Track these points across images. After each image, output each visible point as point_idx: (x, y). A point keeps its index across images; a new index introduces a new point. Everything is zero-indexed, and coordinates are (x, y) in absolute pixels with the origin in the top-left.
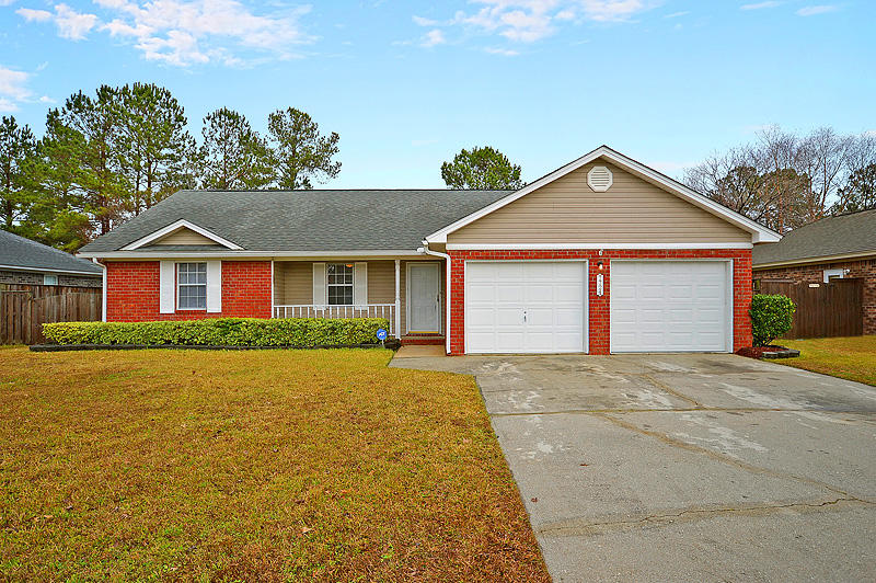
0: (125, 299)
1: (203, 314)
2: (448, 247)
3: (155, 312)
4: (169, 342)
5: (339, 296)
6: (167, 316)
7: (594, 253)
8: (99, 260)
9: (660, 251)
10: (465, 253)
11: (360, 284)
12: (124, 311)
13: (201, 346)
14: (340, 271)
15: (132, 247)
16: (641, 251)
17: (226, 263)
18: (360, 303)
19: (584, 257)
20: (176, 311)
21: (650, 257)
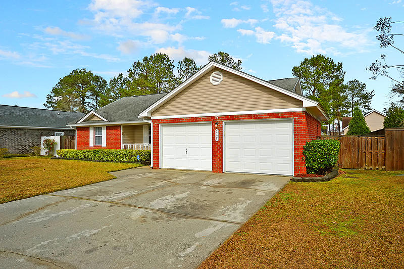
1: (101, 147)
2: (152, 118)
6: (92, 148)
7: (214, 117)
8: (72, 127)
9: (249, 115)
10: (158, 120)
16: (241, 116)
17: (108, 127)
19: (209, 120)
20: (94, 146)
21: (243, 119)
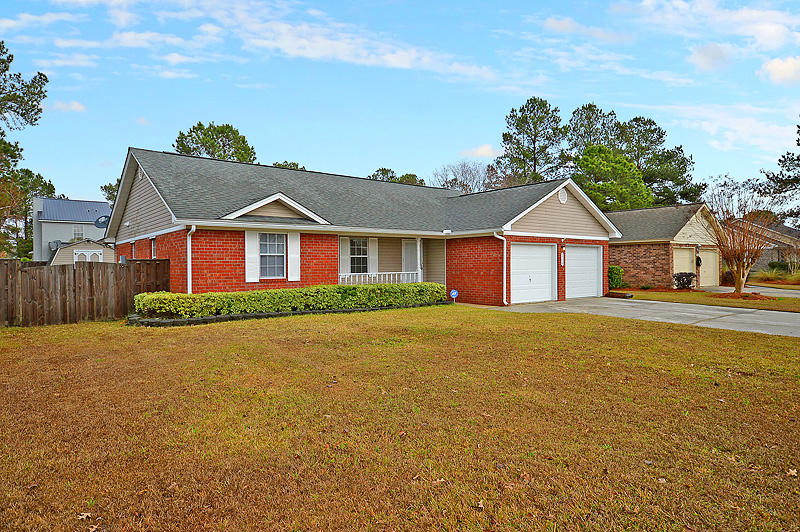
0: (210, 268)
1: (284, 283)
2: (505, 233)
3: (240, 282)
4: (294, 309)
5: (359, 266)
6: (253, 285)
7: (560, 240)
9: (582, 240)
10: (511, 238)
11: (373, 256)
12: (209, 281)
13: (323, 311)
14: (358, 244)
15: (232, 216)
17: (304, 236)
18: (373, 271)
19: (556, 242)
20: (261, 280)
21: (578, 243)
